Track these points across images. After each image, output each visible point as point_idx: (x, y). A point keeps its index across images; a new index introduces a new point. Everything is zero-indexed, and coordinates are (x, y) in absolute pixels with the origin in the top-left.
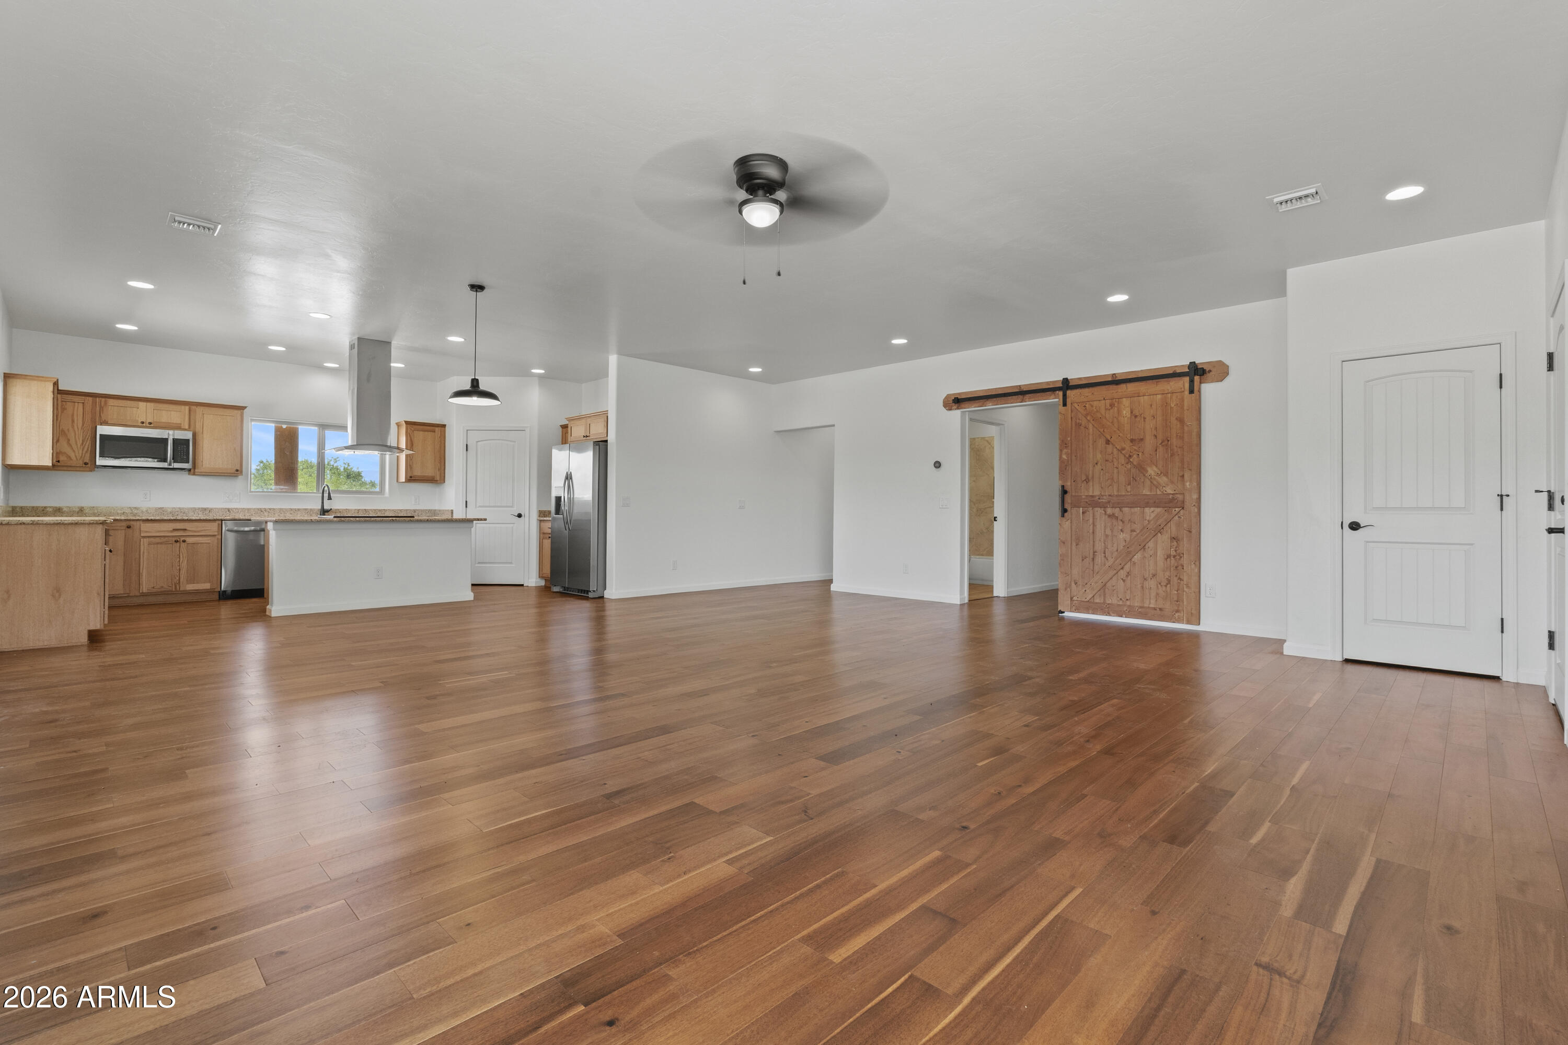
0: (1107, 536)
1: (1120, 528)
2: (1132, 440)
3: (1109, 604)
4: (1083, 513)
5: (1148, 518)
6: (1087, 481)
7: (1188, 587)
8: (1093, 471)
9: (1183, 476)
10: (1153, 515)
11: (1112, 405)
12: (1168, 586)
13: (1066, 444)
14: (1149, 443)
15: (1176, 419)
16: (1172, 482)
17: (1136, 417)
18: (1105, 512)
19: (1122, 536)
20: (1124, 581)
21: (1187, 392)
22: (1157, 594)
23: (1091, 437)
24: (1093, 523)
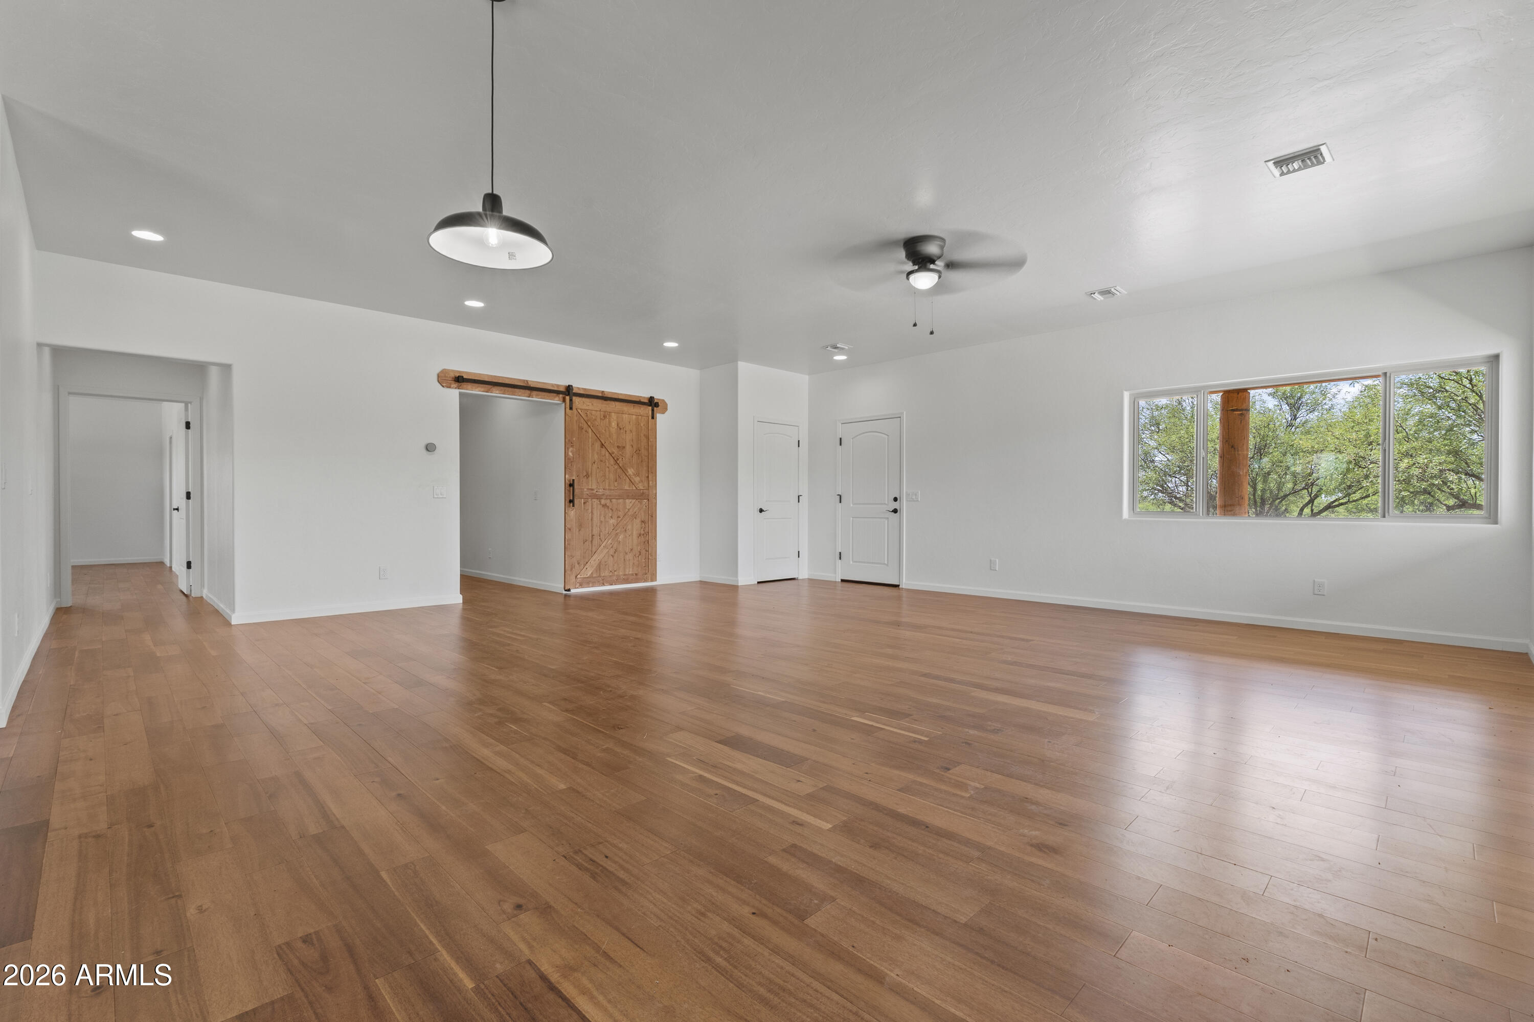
0: (601, 522)
1: (610, 515)
2: (618, 447)
3: (603, 576)
4: (584, 503)
5: (628, 507)
6: (587, 476)
7: (651, 556)
8: (592, 469)
9: (648, 477)
10: (631, 505)
11: (605, 417)
12: (640, 556)
13: (572, 443)
14: (628, 450)
15: (644, 435)
16: (642, 481)
17: (620, 429)
18: (600, 502)
19: (612, 521)
20: (613, 556)
21: (650, 418)
22: (634, 564)
23: (590, 440)
24: (592, 512)
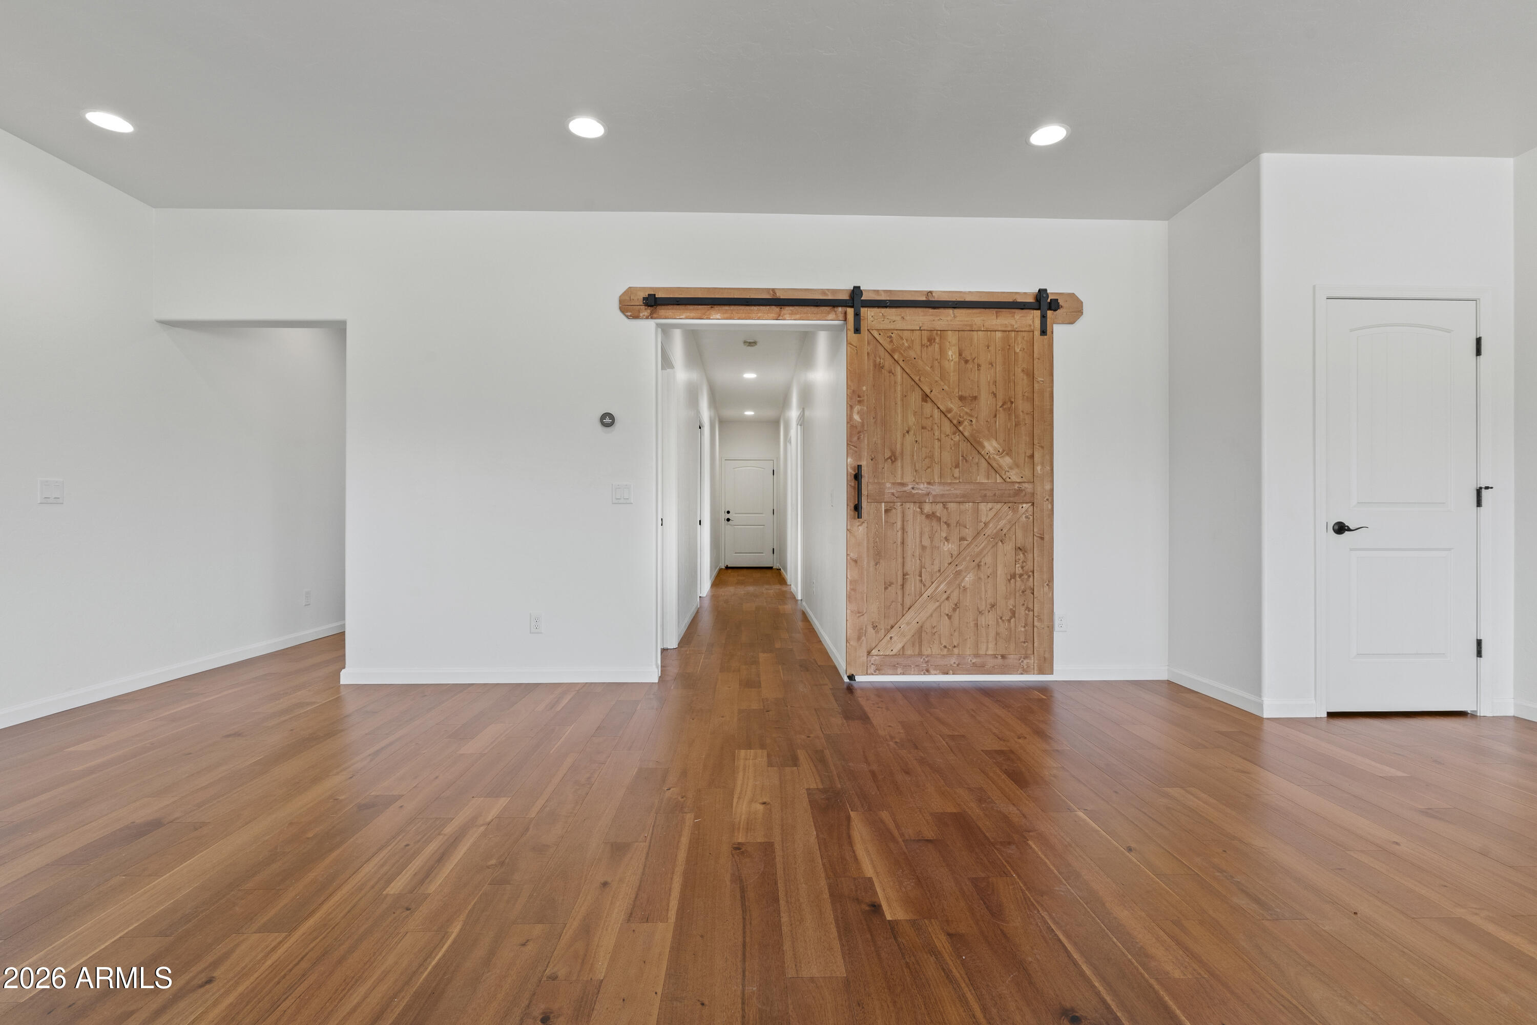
0: (924, 548)
1: (944, 535)
2: (961, 398)
3: (928, 656)
4: (887, 511)
5: (983, 520)
6: (893, 458)
7: (1040, 620)
8: (902, 444)
9: (1032, 456)
10: (991, 514)
11: (931, 340)
12: (1013, 620)
13: (859, 397)
14: (985, 403)
15: (1023, 371)
16: (1018, 466)
17: (967, 362)
18: (921, 509)
19: (947, 547)
20: (949, 617)
21: (1037, 333)
22: (997, 634)
23: (899, 388)
24: (903, 529)
